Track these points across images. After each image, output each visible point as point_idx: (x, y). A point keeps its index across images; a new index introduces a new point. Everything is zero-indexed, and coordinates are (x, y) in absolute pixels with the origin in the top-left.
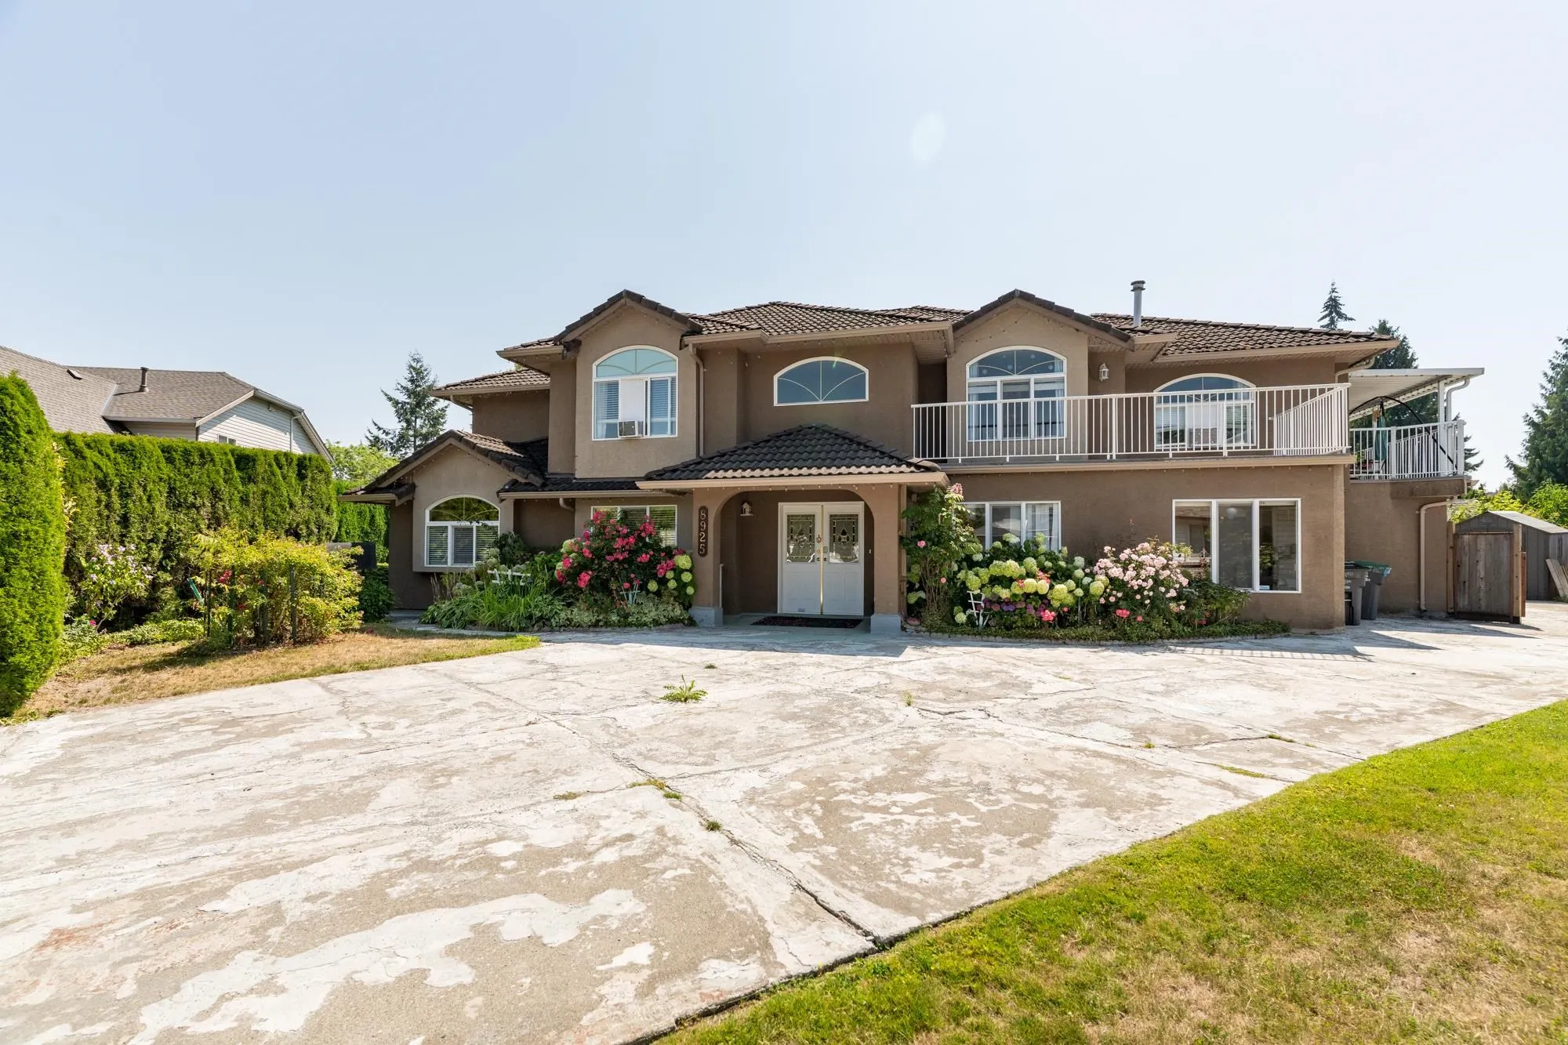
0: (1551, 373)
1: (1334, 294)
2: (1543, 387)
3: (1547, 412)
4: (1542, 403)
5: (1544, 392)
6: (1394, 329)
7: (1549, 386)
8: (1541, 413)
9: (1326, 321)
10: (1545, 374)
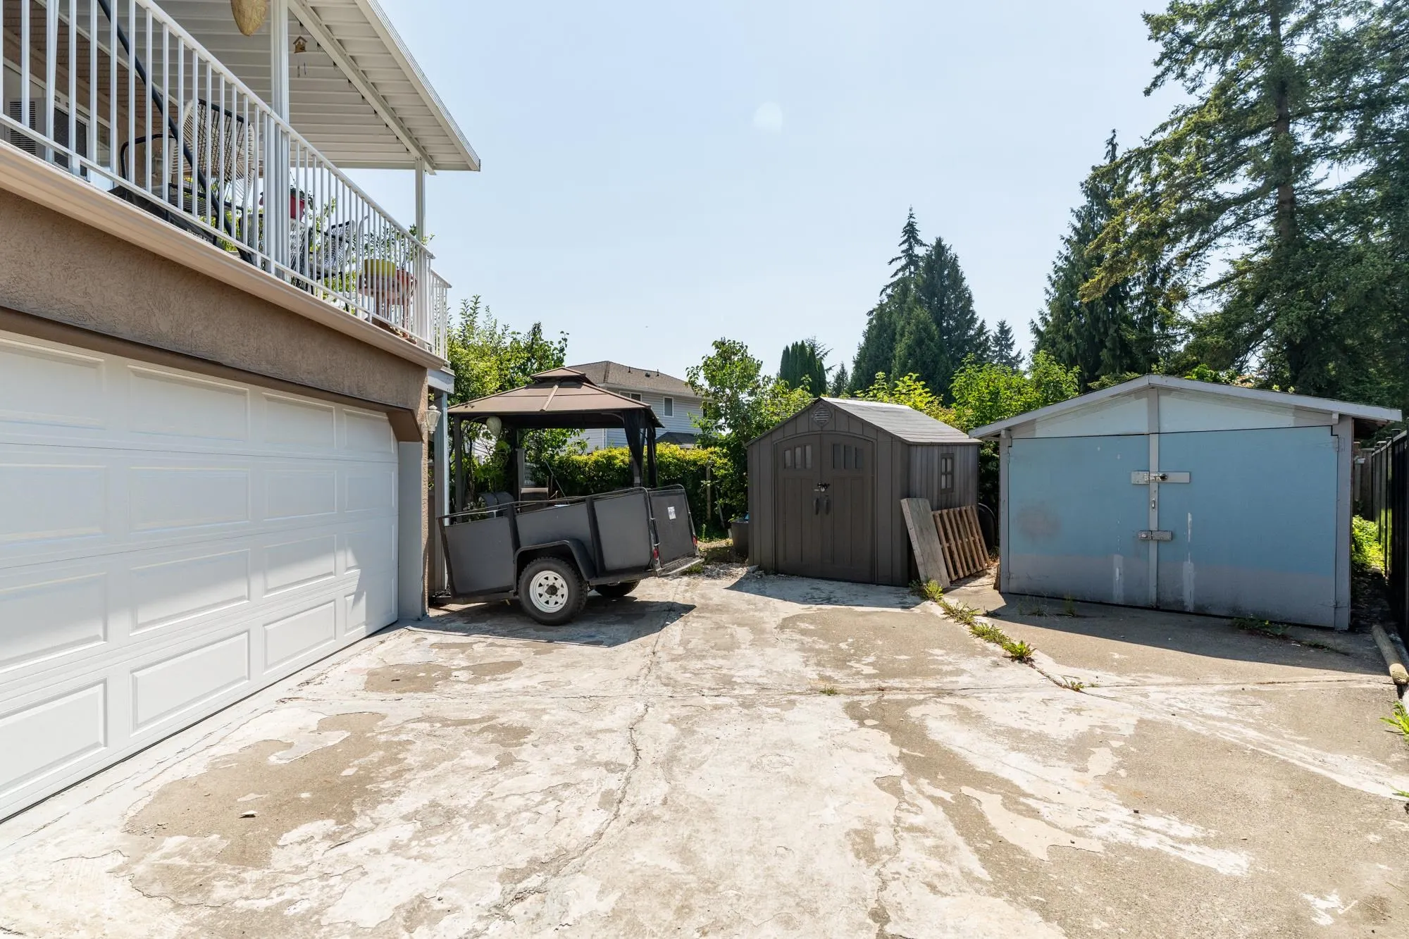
0: (1054, 276)
1: (912, 220)
2: (1047, 292)
3: (1050, 319)
4: (1046, 310)
5: (1047, 297)
6: (948, 247)
7: (1052, 290)
8: (1044, 319)
9: (905, 246)
10: (1050, 277)
